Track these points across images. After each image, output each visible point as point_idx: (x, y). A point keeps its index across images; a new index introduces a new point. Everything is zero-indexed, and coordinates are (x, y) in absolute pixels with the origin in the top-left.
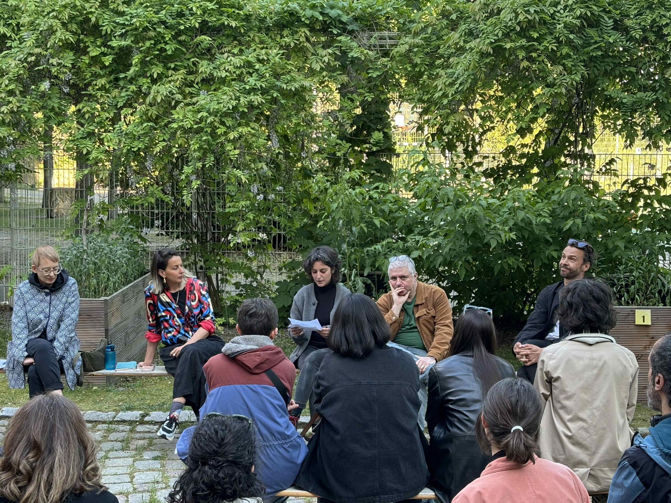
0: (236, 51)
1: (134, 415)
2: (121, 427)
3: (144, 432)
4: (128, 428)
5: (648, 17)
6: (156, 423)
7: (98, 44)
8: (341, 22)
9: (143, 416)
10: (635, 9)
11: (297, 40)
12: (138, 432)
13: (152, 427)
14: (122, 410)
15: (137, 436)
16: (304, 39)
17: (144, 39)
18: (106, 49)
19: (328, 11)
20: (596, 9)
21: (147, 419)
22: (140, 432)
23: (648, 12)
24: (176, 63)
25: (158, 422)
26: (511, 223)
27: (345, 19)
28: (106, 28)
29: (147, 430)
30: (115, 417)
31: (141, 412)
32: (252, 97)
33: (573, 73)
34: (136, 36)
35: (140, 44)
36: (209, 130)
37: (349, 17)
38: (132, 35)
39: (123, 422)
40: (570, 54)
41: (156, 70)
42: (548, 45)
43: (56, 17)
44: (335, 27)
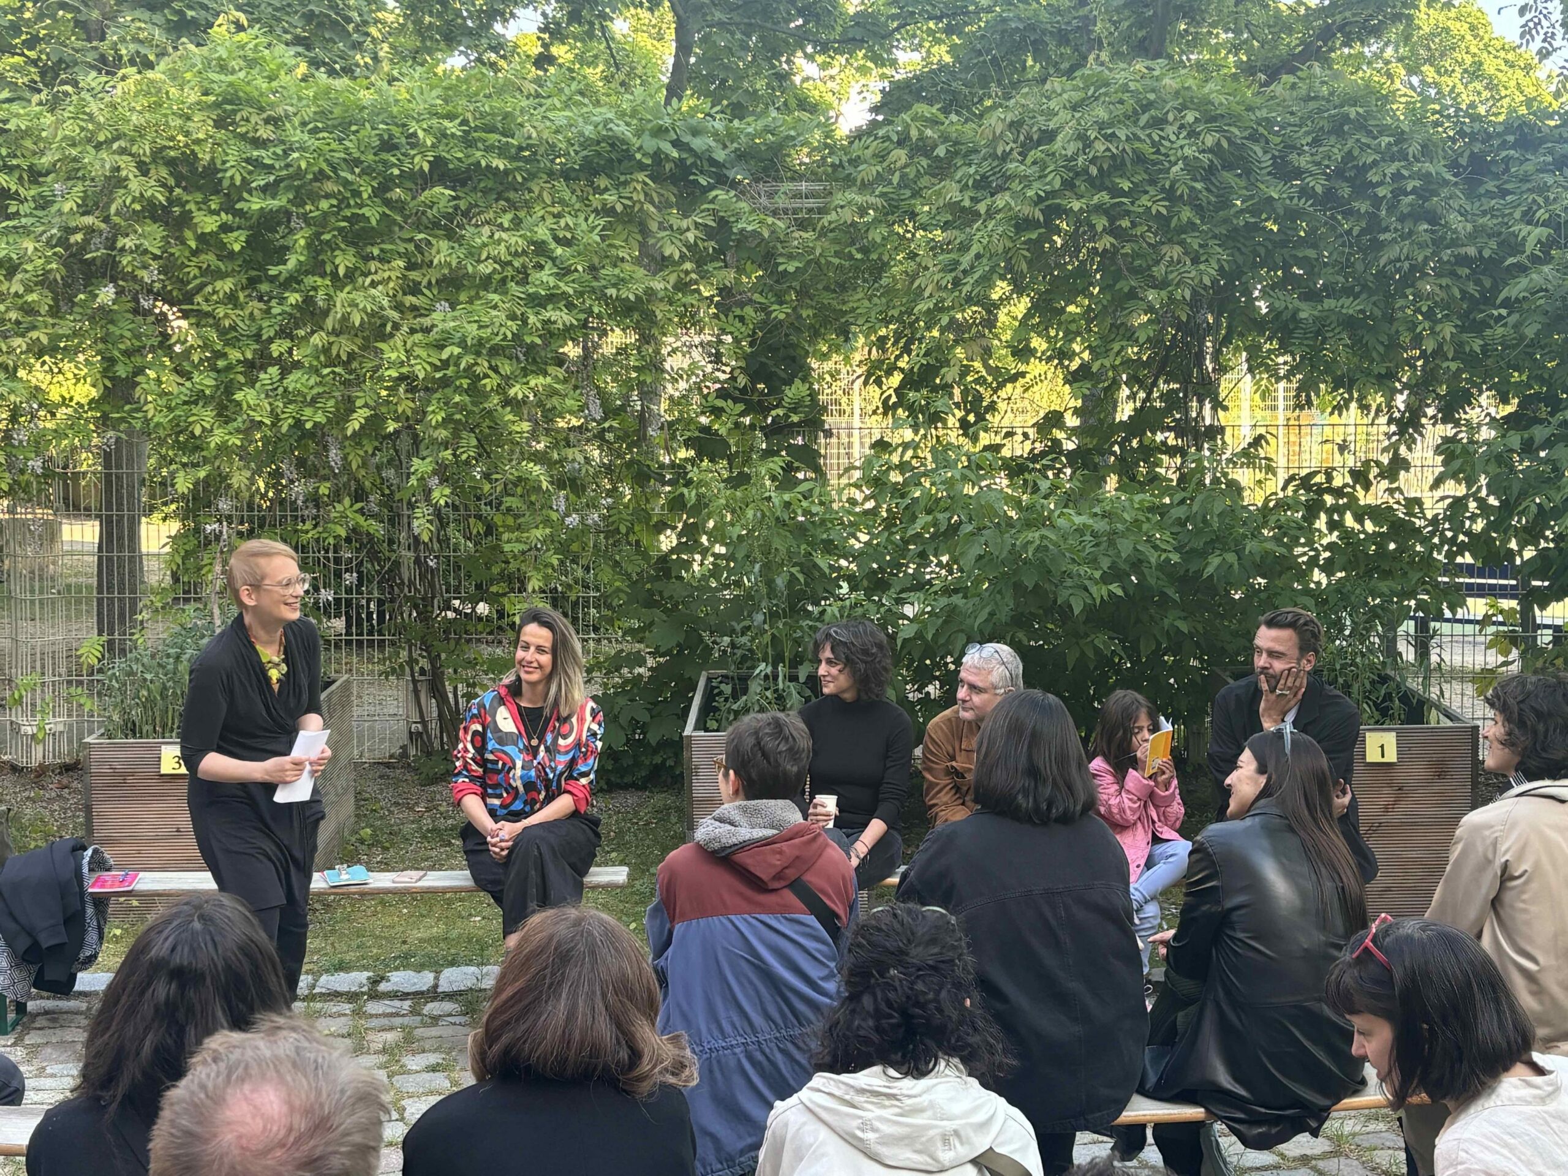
0: (506, 220)
1: (355, 980)
2: (333, 1007)
3: (385, 1015)
4: (347, 1008)
5: (1336, 150)
6: (404, 996)
7: (213, 207)
8: (713, 162)
9: (375, 982)
10: (1307, 133)
11: (630, 198)
12: (371, 1016)
13: (397, 1003)
14: (327, 971)
15: (375, 1023)
16: (642, 198)
17: (314, 197)
18: (230, 217)
19: (687, 138)
20: (1237, 133)
21: (383, 987)
22: (377, 1016)
23: (1333, 140)
24: (383, 246)
25: (408, 994)
26: (1105, 563)
27: (720, 155)
28: (233, 174)
29: (389, 1010)
30: (313, 986)
31: (366, 974)
32: (550, 314)
33: (1203, 259)
34: (298, 190)
35: (308, 208)
36: (465, 383)
37: (727, 151)
38: (288, 189)
39: (334, 995)
40: (1194, 224)
41: (344, 261)
42: (1149, 204)
43: (123, 151)
44: (702, 172)
